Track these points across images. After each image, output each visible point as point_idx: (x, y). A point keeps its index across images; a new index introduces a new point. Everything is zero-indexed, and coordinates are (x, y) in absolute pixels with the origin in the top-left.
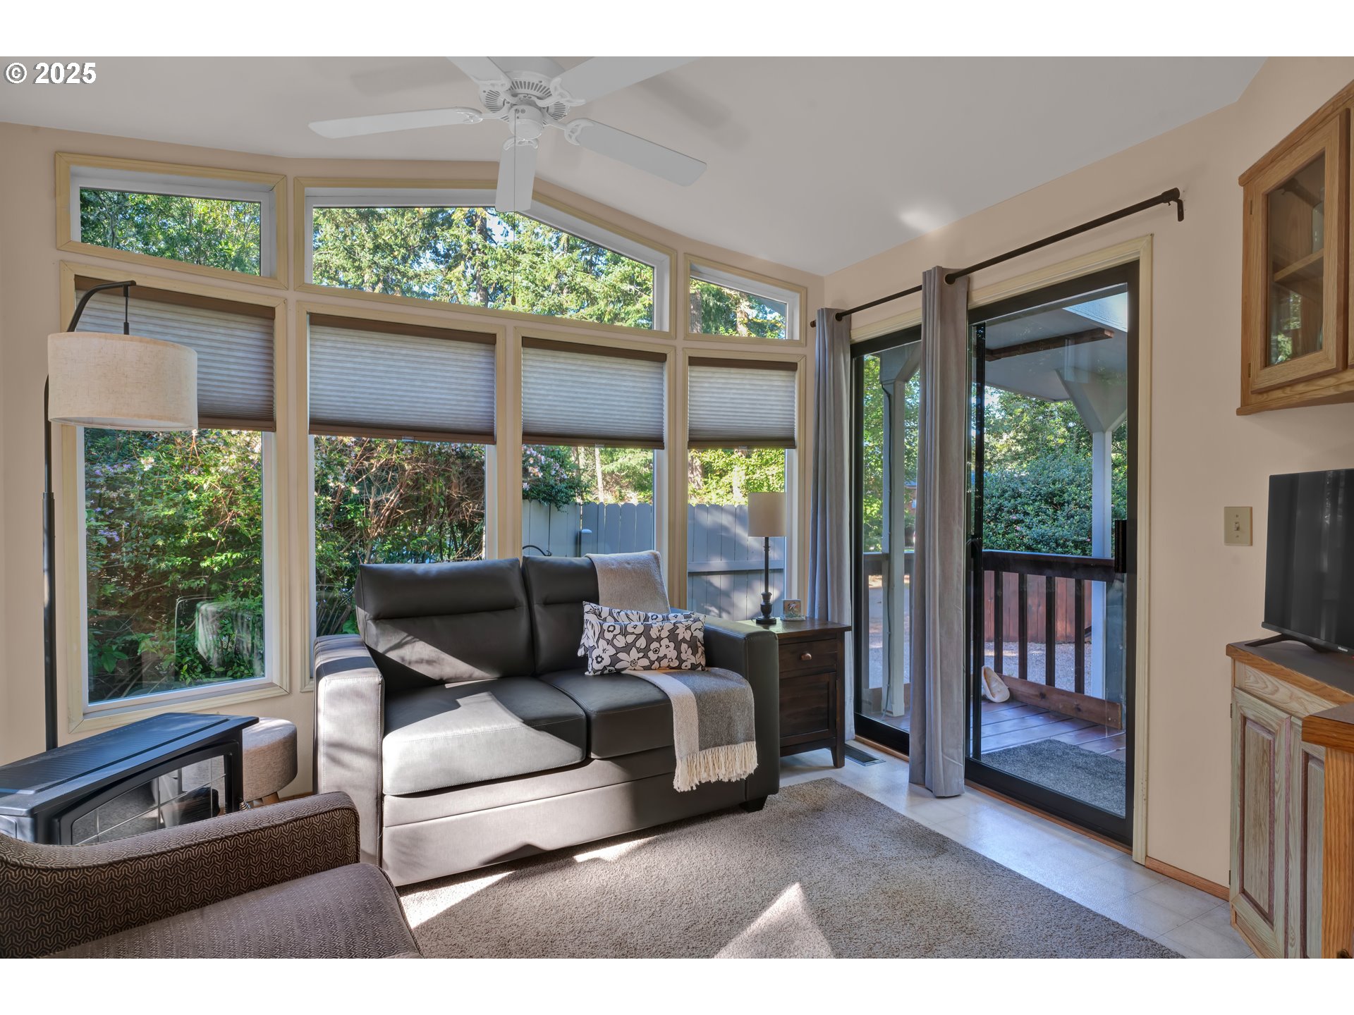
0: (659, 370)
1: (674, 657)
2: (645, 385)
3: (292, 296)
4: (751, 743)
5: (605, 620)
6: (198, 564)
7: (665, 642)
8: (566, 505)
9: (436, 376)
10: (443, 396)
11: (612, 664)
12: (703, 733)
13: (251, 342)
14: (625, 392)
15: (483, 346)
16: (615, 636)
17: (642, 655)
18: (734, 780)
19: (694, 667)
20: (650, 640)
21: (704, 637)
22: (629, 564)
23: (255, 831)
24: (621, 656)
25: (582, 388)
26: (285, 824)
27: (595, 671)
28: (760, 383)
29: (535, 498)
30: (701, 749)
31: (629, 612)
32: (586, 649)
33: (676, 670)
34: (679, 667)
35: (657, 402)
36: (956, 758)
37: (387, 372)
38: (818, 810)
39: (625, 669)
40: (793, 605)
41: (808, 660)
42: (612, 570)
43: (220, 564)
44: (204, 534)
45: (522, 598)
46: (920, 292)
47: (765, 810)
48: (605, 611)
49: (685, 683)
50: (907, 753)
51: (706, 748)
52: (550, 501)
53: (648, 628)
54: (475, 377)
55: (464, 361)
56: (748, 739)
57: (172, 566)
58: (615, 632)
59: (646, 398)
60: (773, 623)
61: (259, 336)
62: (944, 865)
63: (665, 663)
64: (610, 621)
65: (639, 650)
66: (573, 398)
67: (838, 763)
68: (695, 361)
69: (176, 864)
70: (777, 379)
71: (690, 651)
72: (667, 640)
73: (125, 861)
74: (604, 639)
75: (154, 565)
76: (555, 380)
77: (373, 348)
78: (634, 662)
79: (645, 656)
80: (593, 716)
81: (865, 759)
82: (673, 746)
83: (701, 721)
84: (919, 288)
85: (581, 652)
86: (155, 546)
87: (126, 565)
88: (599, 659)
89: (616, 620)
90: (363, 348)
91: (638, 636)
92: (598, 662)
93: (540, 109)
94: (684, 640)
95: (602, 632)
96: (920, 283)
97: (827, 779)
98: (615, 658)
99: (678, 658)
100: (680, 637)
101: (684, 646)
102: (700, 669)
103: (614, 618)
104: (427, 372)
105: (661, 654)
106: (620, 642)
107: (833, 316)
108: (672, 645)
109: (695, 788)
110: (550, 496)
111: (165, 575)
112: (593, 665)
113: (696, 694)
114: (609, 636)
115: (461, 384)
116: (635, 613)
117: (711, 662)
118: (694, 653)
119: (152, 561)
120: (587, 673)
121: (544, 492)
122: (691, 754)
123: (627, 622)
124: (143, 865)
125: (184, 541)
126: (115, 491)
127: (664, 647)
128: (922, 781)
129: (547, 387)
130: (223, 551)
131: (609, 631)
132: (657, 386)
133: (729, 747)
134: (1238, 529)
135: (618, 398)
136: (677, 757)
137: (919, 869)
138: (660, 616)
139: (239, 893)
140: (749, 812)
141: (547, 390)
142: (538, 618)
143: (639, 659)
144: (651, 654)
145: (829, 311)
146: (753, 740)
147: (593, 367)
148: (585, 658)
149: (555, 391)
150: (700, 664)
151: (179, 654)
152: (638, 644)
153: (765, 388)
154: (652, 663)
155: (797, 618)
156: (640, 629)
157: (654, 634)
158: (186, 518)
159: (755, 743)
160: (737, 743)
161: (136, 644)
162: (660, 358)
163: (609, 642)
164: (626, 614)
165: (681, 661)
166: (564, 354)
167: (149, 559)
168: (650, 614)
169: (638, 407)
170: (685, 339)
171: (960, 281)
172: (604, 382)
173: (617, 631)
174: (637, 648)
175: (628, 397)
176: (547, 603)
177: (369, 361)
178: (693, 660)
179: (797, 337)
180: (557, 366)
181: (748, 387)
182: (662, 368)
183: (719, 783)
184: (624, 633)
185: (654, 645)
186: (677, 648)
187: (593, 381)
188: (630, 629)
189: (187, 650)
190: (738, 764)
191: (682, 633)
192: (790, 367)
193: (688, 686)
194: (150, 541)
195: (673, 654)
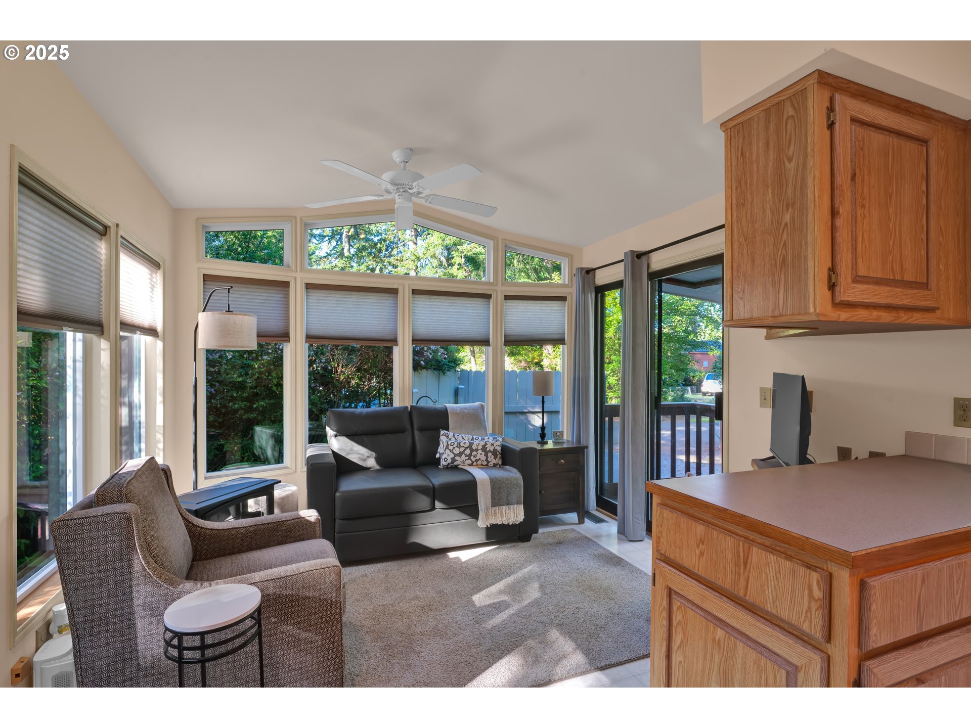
0: (488, 303)
1: (484, 460)
2: (479, 312)
3: (299, 275)
4: (521, 505)
5: (450, 439)
6: (252, 406)
7: (480, 452)
8: (449, 372)
9: (368, 311)
10: (372, 322)
11: (452, 462)
12: (493, 498)
13: (279, 299)
14: (468, 315)
15: (391, 295)
16: (454, 448)
17: (467, 458)
18: (511, 524)
19: (495, 465)
20: (472, 450)
21: (501, 450)
22: (466, 410)
23: (280, 521)
24: (457, 458)
25: (444, 314)
26: (292, 520)
27: (444, 466)
28: (545, 308)
29: (429, 368)
30: (492, 506)
31: (463, 436)
32: (440, 454)
33: (485, 466)
34: (487, 465)
35: (486, 320)
36: (640, 520)
37: (343, 310)
38: (560, 543)
39: (459, 465)
40: (558, 434)
41: (562, 464)
42: (456, 413)
43: (263, 406)
44: (255, 390)
45: (408, 427)
46: (623, 263)
47: (531, 542)
48: (451, 434)
49: (486, 473)
50: (616, 515)
51: (495, 506)
52: (439, 370)
53: (471, 444)
54: (387, 311)
55: (382, 303)
56: (518, 503)
57: (240, 407)
58: (454, 446)
59: (480, 319)
60: (546, 443)
61: (282, 296)
62: (615, 571)
63: (479, 463)
64: (453, 440)
65: (466, 456)
66: (440, 320)
67: (581, 522)
68: (507, 298)
69: (251, 532)
70: (555, 306)
71: (493, 457)
72: (481, 451)
73: (233, 528)
74: (448, 449)
75: (232, 406)
76: (430, 311)
77: (336, 299)
78: (463, 462)
79: (469, 459)
80: (436, 487)
81: (598, 520)
82: (478, 505)
83: (492, 492)
84: (622, 261)
85: (437, 456)
86: (232, 396)
87: (219, 406)
88: (446, 460)
89: (456, 440)
90: (331, 299)
91: (466, 448)
92: (445, 461)
93: (410, 193)
94: (490, 451)
95: (448, 445)
96: (622, 257)
97: (571, 529)
98: (453, 460)
99: (487, 460)
100: (488, 449)
101: (490, 454)
102: (498, 466)
103: (455, 438)
104: (363, 310)
105: (477, 458)
106: (457, 451)
107: (584, 272)
108: (483, 453)
109: (489, 526)
110: (439, 366)
111: (236, 411)
112: (443, 463)
113: (490, 478)
114: (451, 448)
115: (380, 315)
116: (467, 436)
117: (504, 463)
118: (495, 458)
119: (231, 404)
120: (440, 467)
121: (435, 365)
122: (487, 509)
123: (462, 440)
124: (239, 531)
125: (245, 395)
126: (213, 368)
127: (479, 454)
128: (623, 533)
129: (425, 315)
130: (264, 399)
131: (451, 445)
132: (486, 312)
133: (508, 506)
134: (765, 399)
135: (464, 319)
136: (480, 510)
137: (600, 572)
138: (480, 438)
139: (274, 546)
140: (523, 542)
141: (426, 316)
142: (417, 438)
143: (466, 460)
144: (472, 458)
145: (582, 269)
146: (521, 504)
147: (450, 303)
148: (439, 459)
149: (429, 316)
150: (498, 464)
151: (242, 452)
152: (465, 453)
153: (548, 311)
154: (473, 462)
155: (561, 441)
156: (467, 445)
157: (474, 447)
158: (247, 382)
159: (523, 505)
160: (512, 505)
161: (222, 446)
162: (487, 297)
163: (451, 451)
164: (462, 436)
165: (488, 462)
166: (435, 297)
167: (229, 403)
168: (475, 437)
169: (475, 324)
170: (502, 285)
171: (644, 258)
172: (457, 310)
173: (455, 445)
174: (465, 455)
175: (470, 318)
176: (421, 430)
177: (334, 305)
178: (494, 461)
179: (567, 283)
180: (431, 303)
181: (538, 311)
182: (489, 301)
183: (503, 525)
184: (459, 446)
185: (474, 453)
186: (486, 455)
187: (450, 310)
188: (462, 445)
189: (246, 450)
190: (512, 516)
191: (489, 447)
192: (563, 299)
193: (487, 474)
194: (229, 394)
195: (484, 458)
